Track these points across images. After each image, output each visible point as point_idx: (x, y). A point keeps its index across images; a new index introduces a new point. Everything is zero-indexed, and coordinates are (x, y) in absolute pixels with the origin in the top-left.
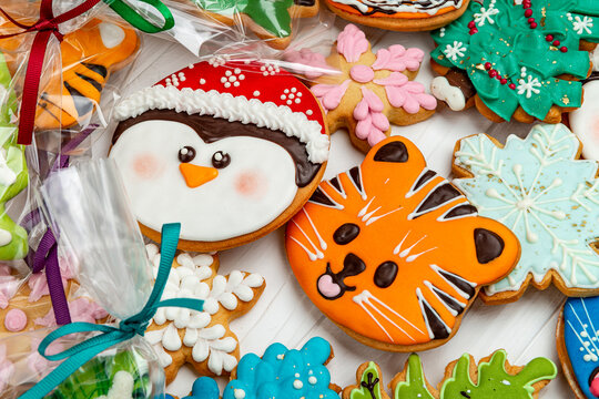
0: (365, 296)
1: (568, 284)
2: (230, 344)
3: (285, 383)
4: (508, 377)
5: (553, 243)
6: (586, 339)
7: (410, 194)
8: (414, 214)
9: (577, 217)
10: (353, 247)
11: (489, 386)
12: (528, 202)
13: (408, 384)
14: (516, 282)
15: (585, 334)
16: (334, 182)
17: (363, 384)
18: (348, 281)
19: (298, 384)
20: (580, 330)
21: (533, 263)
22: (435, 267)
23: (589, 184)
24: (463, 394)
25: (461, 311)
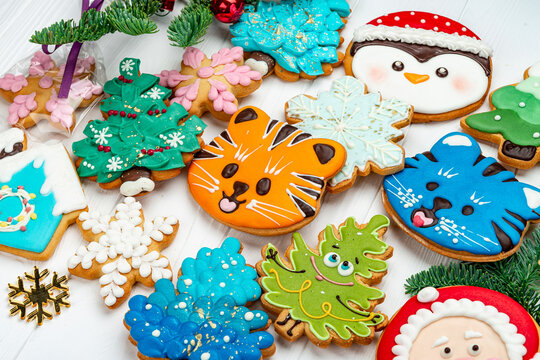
0: (254, 203)
1: (382, 167)
2: (163, 262)
3: (216, 269)
4: (359, 230)
5: (365, 145)
6: (402, 196)
7: (265, 136)
8: (272, 147)
9: (376, 126)
10: (237, 177)
11: (349, 238)
12: (342, 125)
13: (297, 250)
14: (348, 174)
15: (400, 193)
16: (212, 143)
17: (268, 257)
18: (240, 198)
19: (226, 266)
20: (397, 192)
21: (356, 160)
22: (294, 173)
23: (378, 106)
24: (334, 247)
25: (318, 196)
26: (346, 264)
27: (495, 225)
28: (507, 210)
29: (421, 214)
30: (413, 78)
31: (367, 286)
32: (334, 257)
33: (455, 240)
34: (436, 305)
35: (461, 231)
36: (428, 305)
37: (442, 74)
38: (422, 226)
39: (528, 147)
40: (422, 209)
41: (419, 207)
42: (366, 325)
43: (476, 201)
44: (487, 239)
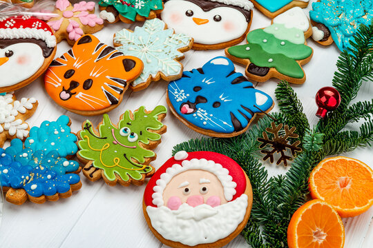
0: (80, 94)
1: (167, 75)
2: (25, 126)
3: (50, 134)
4: (146, 114)
5: (158, 61)
6: (176, 94)
7: (94, 53)
8: (97, 60)
9: (167, 50)
10: (73, 78)
11: (138, 119)
12: (145, 49)
13: (104, 125)
14: (144, 79)
15: (176, 92)
16: (62, 57)
17: (85, 128)
18: (72, 91)
19: (56, 132)
20: (174, 91)
21: (151, 71)
22: (108, 77)
23: (170, 37)
24: (128, 124)
25: (122, 92)
26: (132, 134)
27: (232, 114)
28: (242, 106)
29: (186, 106)
30: (198, 21)
31: (145, 149)
32: (125, 130)
33: (205, 123)
34: (185, 162)
35: (209, 117)
36: (180, 162)
37: (217, 19)
38: (186, 114)
39: (264, 68)
40: (188, 103)
41: (186, 101)
42: (140, 172)
43: (222, 99)
44: (225, 123)
